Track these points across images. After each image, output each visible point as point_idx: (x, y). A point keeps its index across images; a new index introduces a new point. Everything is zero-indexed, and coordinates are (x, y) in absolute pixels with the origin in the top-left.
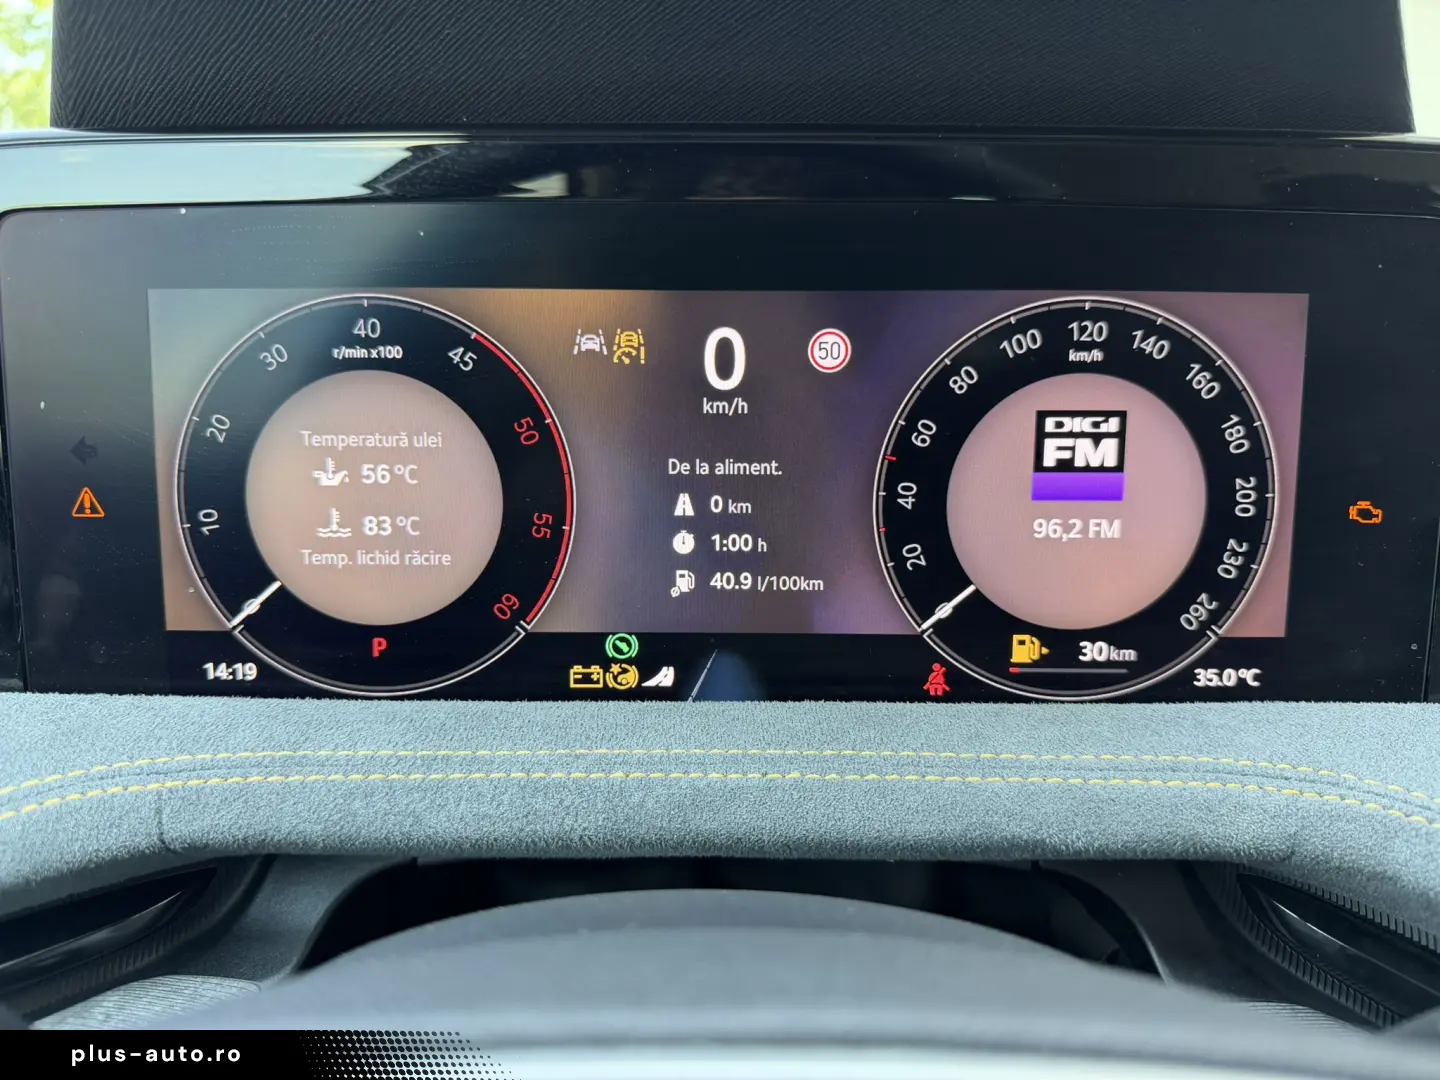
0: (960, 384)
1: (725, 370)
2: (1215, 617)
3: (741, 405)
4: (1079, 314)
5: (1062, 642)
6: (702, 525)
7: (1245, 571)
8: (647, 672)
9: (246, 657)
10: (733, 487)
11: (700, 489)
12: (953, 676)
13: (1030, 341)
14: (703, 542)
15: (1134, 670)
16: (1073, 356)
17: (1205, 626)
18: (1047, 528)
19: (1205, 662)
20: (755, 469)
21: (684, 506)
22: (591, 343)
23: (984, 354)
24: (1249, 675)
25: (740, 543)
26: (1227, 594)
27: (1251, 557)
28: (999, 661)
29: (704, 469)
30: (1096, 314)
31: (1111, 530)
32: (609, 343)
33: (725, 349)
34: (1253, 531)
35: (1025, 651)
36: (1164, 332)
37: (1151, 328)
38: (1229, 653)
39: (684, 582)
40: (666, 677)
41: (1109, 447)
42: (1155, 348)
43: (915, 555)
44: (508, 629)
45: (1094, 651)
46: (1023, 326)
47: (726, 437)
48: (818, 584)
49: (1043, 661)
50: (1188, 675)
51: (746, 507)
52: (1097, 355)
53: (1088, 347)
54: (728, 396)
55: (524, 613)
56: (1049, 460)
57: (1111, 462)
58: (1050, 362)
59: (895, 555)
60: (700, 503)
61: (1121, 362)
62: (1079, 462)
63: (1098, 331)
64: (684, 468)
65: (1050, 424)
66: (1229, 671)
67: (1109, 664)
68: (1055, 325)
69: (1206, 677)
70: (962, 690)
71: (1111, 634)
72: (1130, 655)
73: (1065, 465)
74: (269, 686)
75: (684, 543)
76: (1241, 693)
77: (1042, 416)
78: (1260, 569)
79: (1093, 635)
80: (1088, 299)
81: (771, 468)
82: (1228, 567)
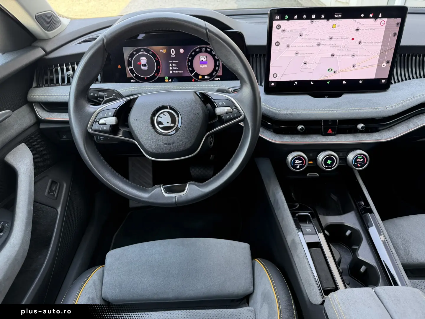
0: (193, 54)
1: (173, 53)
2: (216, 74)
3: (175, 56)
4: (202, 47)
5: (203, 76)
6: (172, 67)
7: (218, 70)
8: (169, 80)
9: (134, 79)
10: (175, 63)
11: (172, 63)
12: (194, 79)
13: (198, 50)
14: (172, 68)
15: (210, 79)
16: (202, 51)
17: (215, 74)
18: (202, 66)
19: (216, 78)
20: (176, 62)
21: (171, 65)
22: (161, 51)
23: (195, 51)
24: (219, 79)
25: (175, 68)
26: (217, 72)
27: (219, 68)
28: (198, 78)
29: (172, 62)
30: (204, 47)
31: (206, 66)
32: (163, 51)
33: (173, 51)
34: (219, 66)
35: (200, 77)
36: (210, 49)
37: (208, 48)
38: (217, 77)
39: (171, 72)
40: (170, 80)
41: (206, 59)
42: (209, 50)
43: (190, 69)
44: (156, 76)
45: (206, 77)
46: (198, 48)
47: (173, 59)
48: (183, 72)
49: (202, 78)
50: (214, 79)
51: (176, 65)
52: (204, 51)
53: (203, 50)
54: (173, 55)
55: (158, 75)
56: (201, 60)
57: (206, 60)
58: (200, 52)
59: (189, 69)
60: (172, 65)
61: (206, 51)
62: (203, 60)
63: (204, 49)
64: (170, 62)
65: (201, 57)
66: (217, 78)
67: (207, 78)
68: (200, 48)
69: (215, 79)
70: (195, 81)
71: (208, 75)
72: (209, 77)
73: (202, 61)
74: (136, 82)
75: (171, 68)
76: (218, 80)
77: (200, 56)
78: (219, 69)
79: (206, 75)
80: (203, 46)
81: (178, 61)
82: (217, 69)
